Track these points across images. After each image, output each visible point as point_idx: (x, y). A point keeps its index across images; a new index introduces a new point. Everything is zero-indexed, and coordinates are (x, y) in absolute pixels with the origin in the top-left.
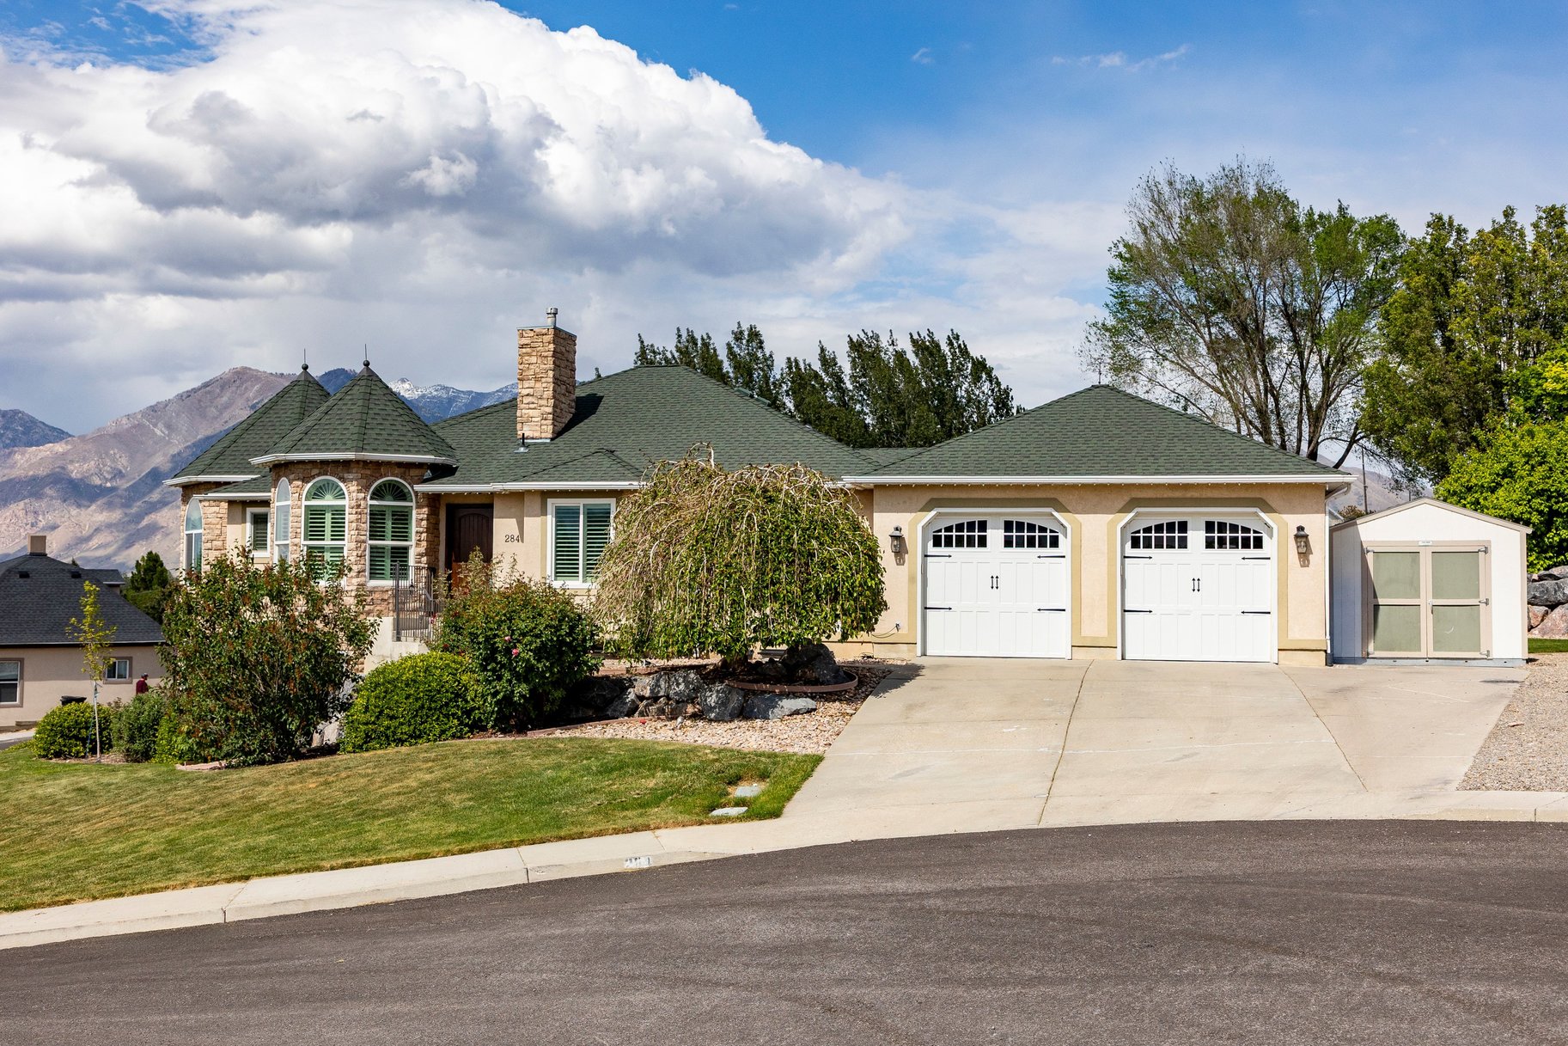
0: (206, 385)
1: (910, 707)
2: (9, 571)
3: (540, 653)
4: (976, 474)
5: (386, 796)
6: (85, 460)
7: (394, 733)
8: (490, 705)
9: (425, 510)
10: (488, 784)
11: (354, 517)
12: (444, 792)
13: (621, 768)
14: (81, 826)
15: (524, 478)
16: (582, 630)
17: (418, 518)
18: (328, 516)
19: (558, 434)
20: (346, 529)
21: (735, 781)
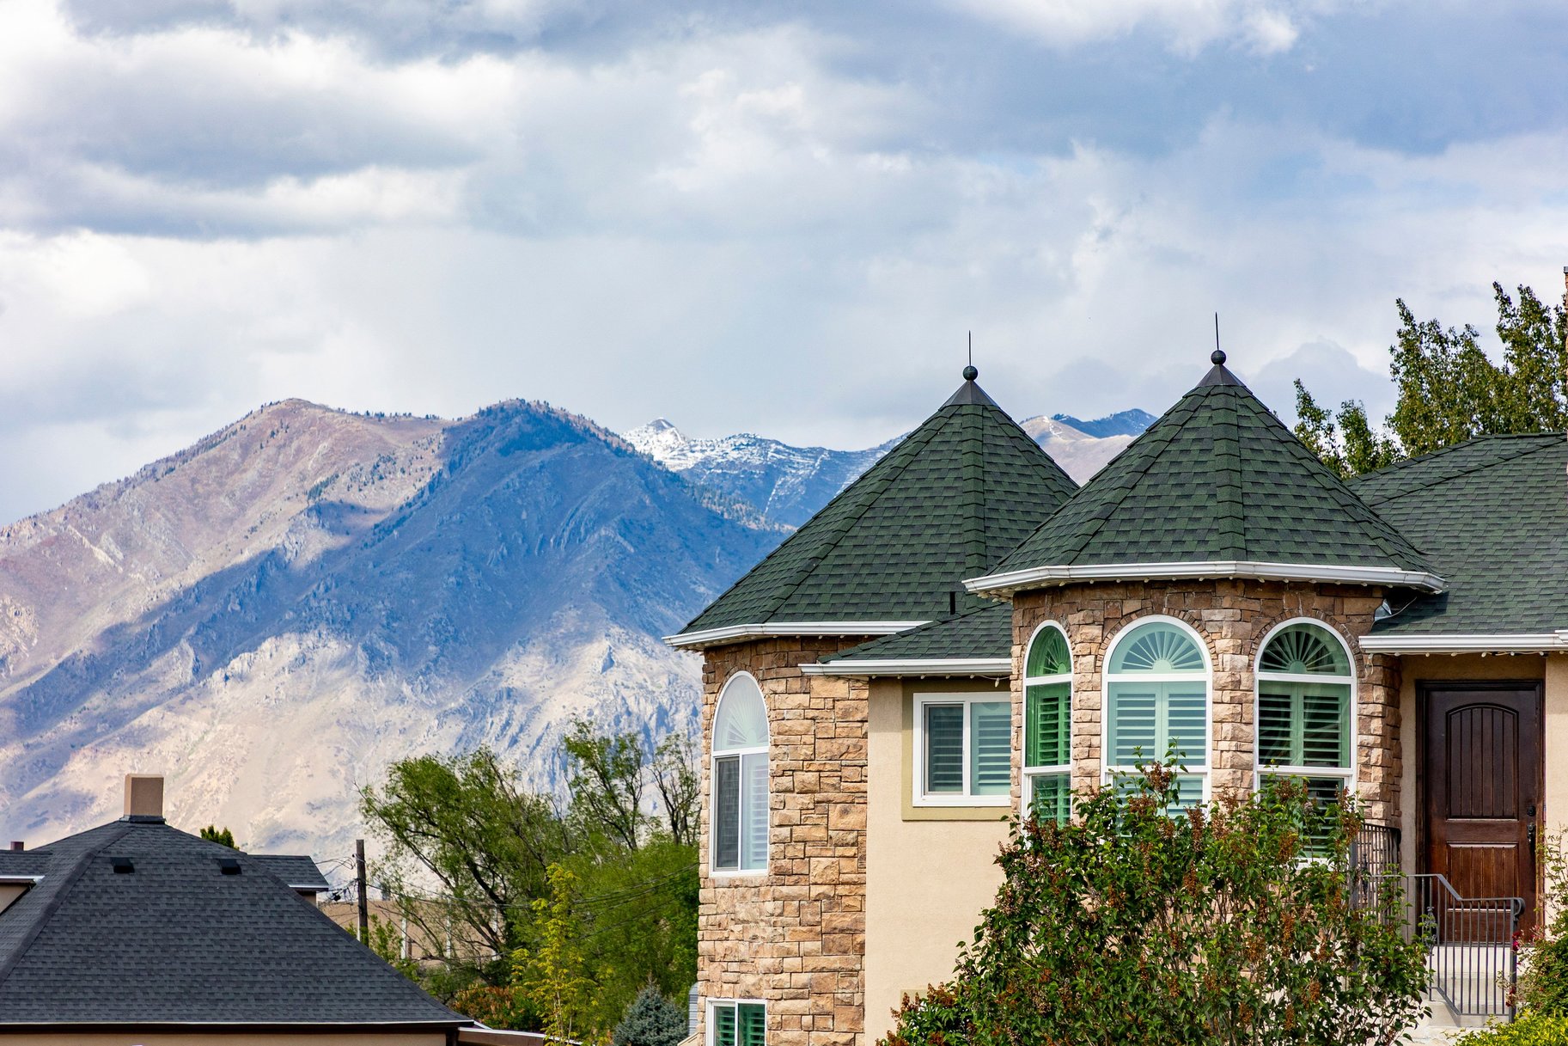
0: (208, 444)
9: (1377, 694)
11: (1225, 710)
17: (1363, 712)
18: (1162, 710)
20: (1209, 737)
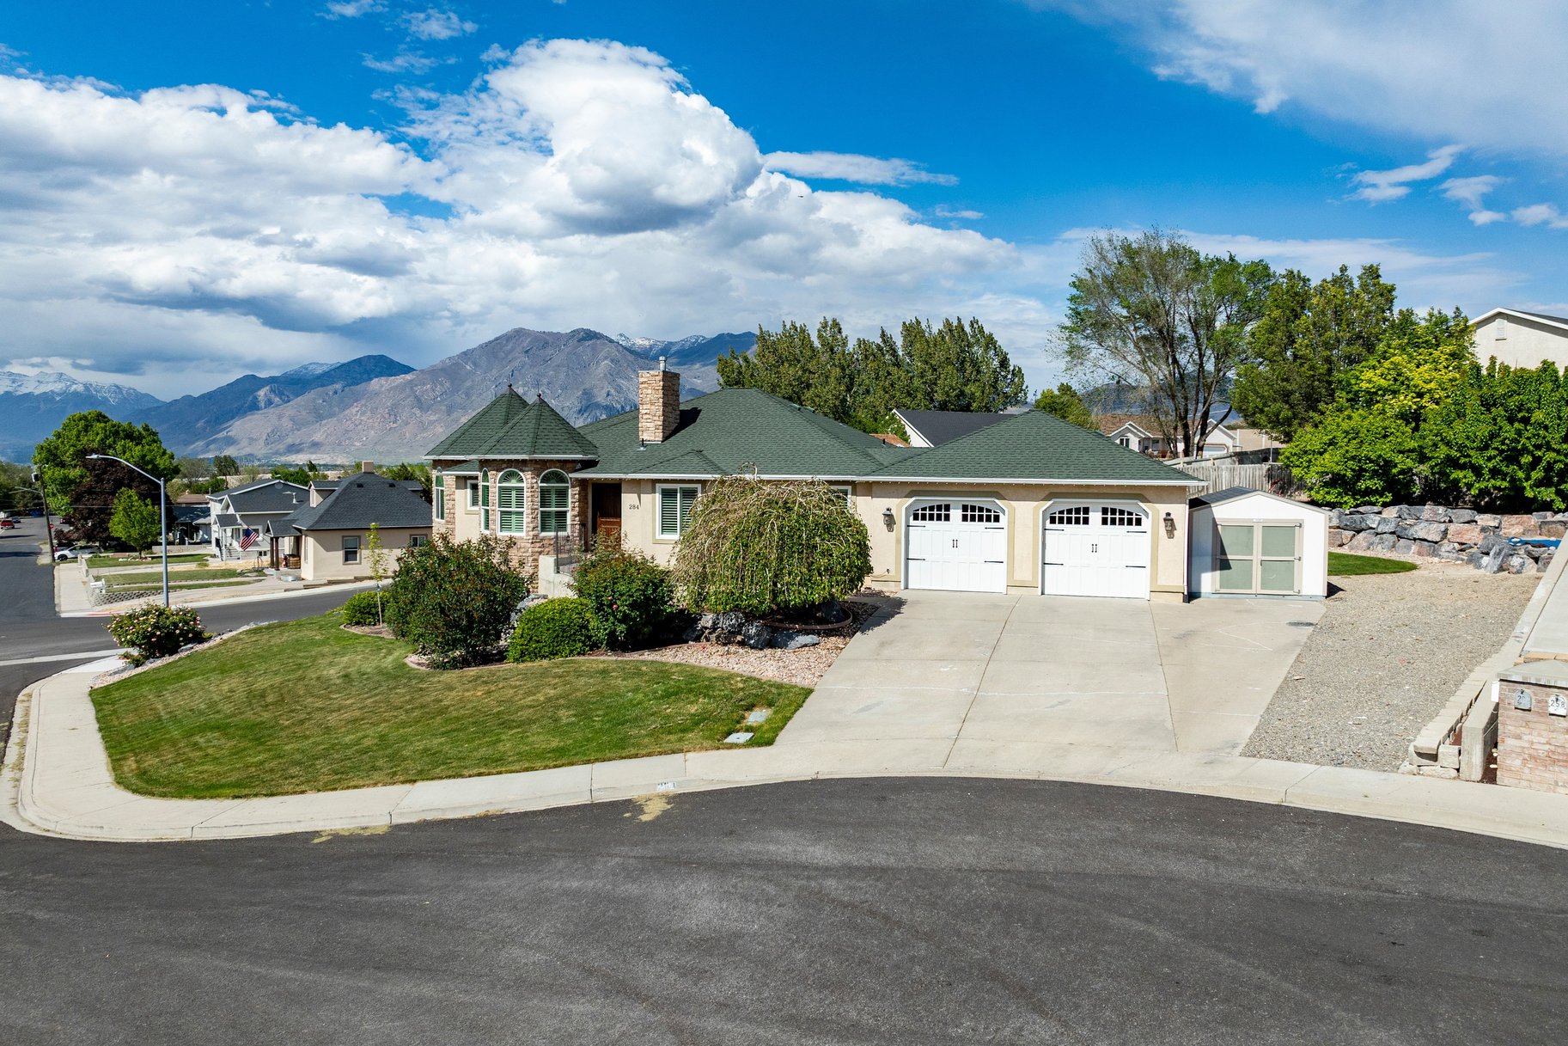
0: (497, 339)
1: (883, 644)
2: (351, 483)
3: (633, 606)
4: (943, 476)
5: (522, 708)
6: (424, 384)
7: (540, 652)
8: (602, 634)
9: (578, 488)
10: (588, 702)
11: (530, 494)
12: (558, 708)
13: (677, 694)
14: (335, 714)
15: (640, 471)
16: (662, 590)
17: (573, 494)
18: (514, 493)
19: (666, 438)
20: (525, 501)
21: (750, 708)
